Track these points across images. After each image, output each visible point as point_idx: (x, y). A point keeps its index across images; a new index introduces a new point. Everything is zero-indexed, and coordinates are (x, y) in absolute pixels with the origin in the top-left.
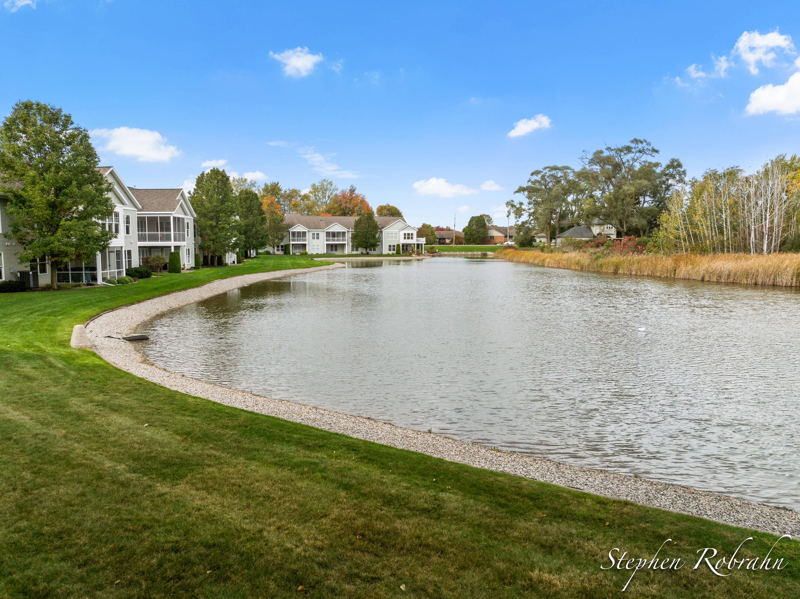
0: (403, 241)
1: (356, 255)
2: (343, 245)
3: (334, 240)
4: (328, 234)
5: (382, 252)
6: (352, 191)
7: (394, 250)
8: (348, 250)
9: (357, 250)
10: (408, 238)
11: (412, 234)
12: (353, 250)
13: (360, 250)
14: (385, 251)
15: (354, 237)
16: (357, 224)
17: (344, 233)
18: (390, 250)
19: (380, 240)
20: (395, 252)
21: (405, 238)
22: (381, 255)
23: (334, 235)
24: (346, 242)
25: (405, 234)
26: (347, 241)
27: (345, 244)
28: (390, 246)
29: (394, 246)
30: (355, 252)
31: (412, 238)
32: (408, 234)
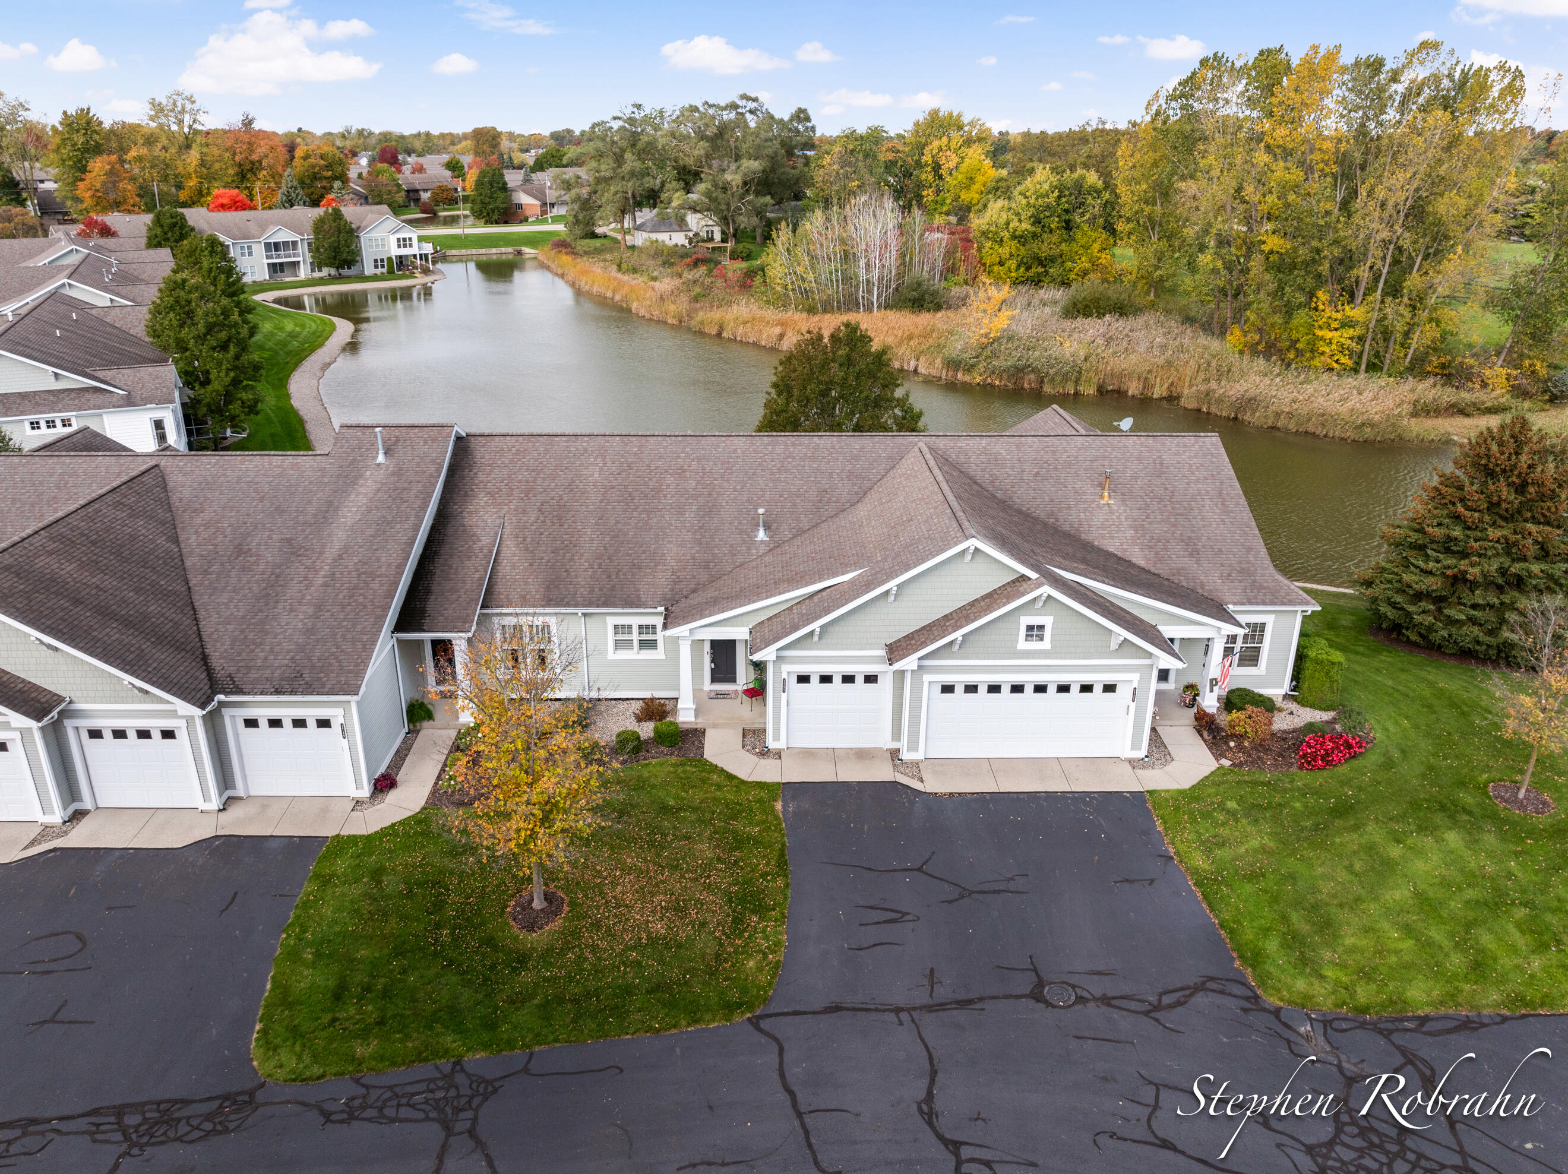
0: (395, 251)
1: (321, 282)
2: (295, 265)
3: (279, 257)
4: (268, 245)
5: (363, 271)
6: (248, 123)
7: (383, 266)
8: (304, 273)
9: (320, 270)
10: (405, 246)
11: (410, 239)
12: (313, 271)
13: (325, 272)
14: (369, 270)
15: (314, 248)
16: (319, 226)
17: (294, 243)
18: (376, 267)
19: (358, 252)
20: (385, 270)
21: (399, 246)
22: (362, 278)
23: (277, 246)
24: (300, 259)
25: (399, 240)
26: (303, 256)
27: (299, 262)
28: (376, 261)
29: (382, 260)
30: (317, 275)
31: (411, 246)
32: (404, 240)
